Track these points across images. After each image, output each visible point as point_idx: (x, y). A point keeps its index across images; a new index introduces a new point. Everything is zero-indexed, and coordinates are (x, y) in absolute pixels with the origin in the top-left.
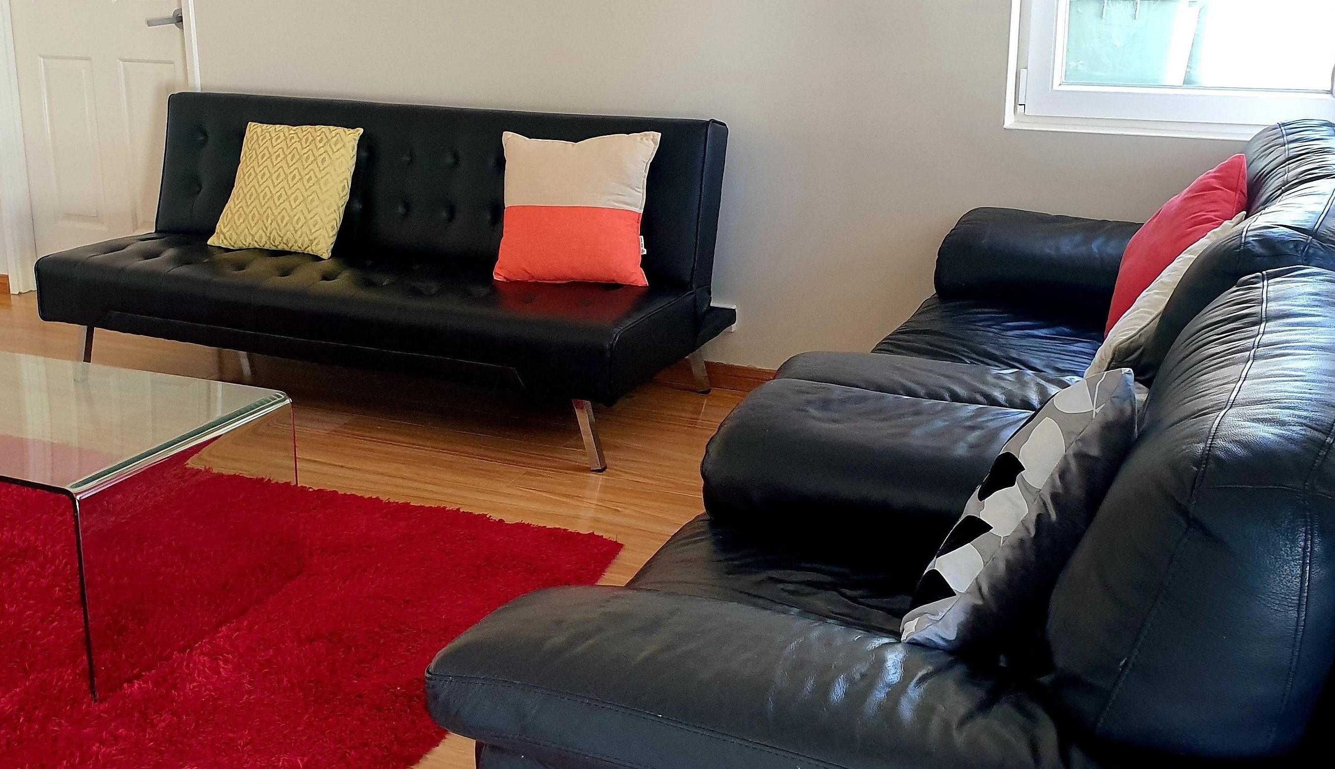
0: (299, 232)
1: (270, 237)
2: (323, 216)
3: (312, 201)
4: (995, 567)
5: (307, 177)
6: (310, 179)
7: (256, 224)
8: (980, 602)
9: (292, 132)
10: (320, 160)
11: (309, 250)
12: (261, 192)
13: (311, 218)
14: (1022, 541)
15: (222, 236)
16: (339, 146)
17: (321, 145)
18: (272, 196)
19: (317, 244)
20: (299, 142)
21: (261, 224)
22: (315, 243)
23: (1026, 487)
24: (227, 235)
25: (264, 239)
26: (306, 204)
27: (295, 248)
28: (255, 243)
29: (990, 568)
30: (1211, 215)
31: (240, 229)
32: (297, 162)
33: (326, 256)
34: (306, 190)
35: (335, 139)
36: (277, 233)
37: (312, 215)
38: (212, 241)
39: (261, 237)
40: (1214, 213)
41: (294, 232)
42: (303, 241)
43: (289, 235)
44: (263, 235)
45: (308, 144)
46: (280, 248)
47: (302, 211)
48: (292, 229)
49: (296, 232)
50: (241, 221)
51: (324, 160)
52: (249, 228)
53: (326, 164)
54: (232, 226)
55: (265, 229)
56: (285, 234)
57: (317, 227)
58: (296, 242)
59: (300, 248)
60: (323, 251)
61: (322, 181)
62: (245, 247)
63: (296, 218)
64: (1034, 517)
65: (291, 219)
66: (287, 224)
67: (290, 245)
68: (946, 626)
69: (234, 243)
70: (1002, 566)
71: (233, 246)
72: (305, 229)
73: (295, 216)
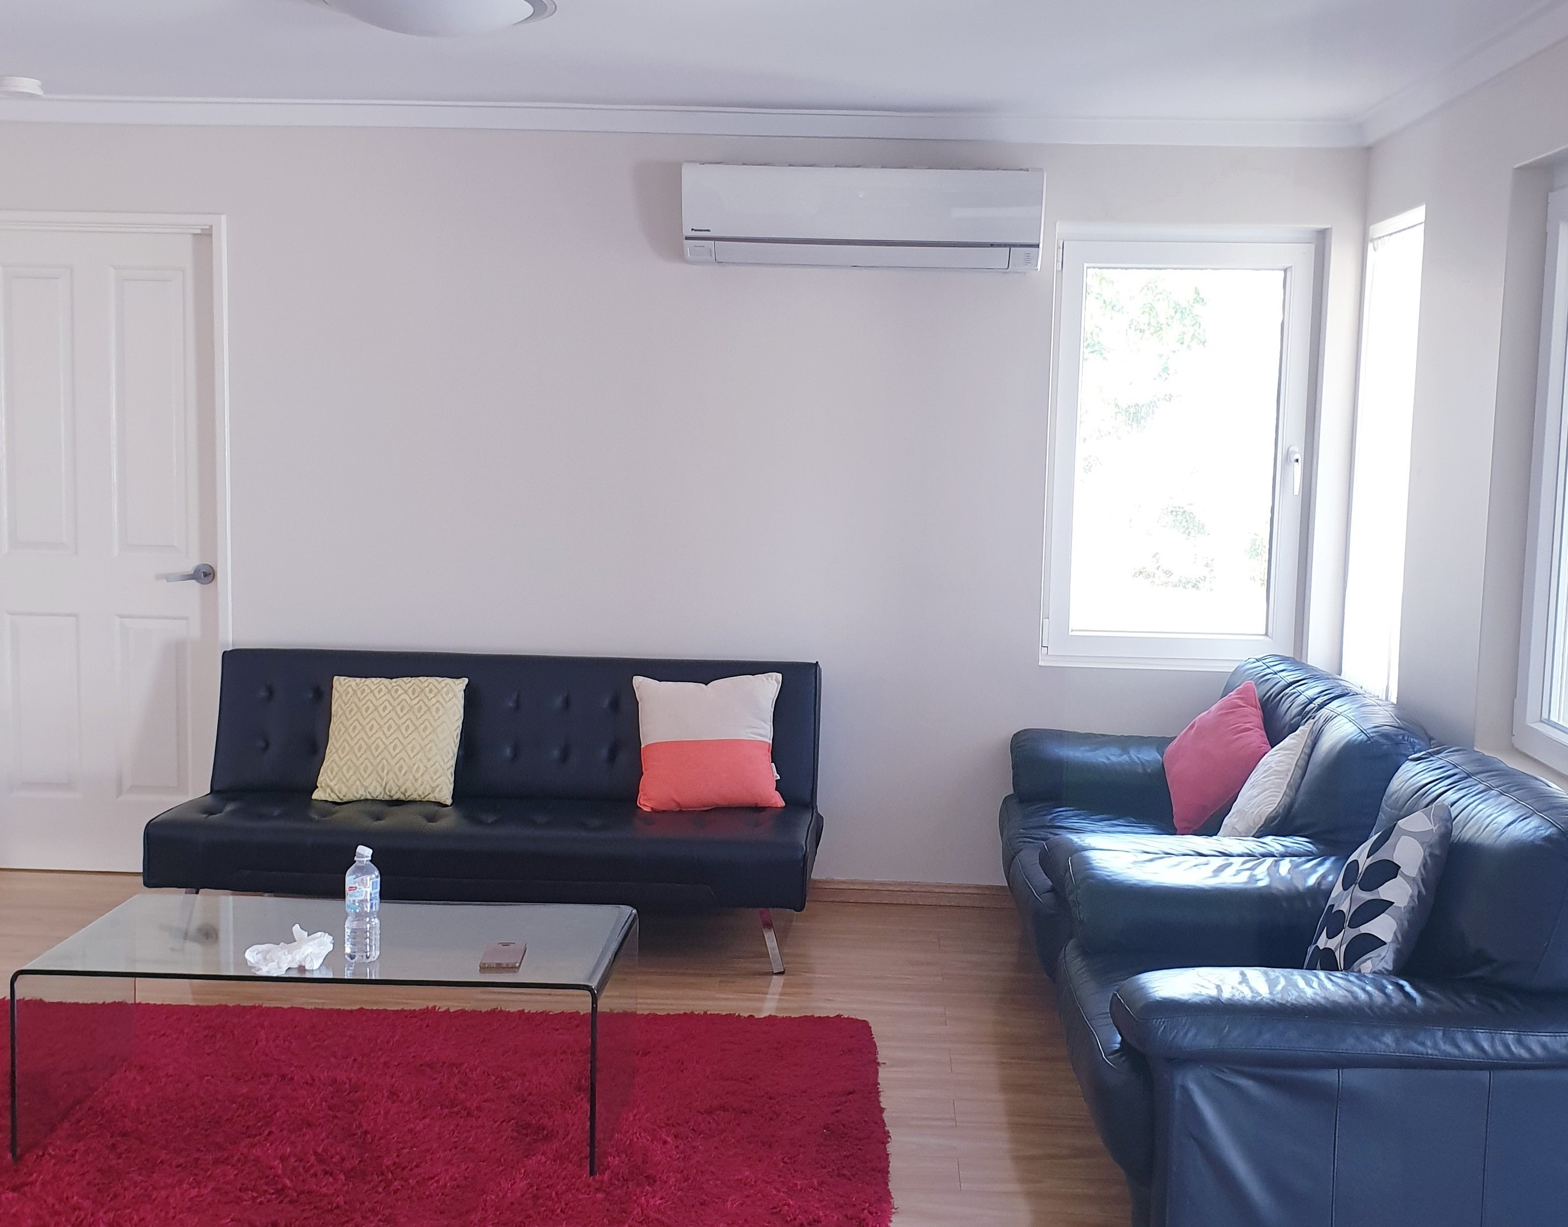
0: (420, 780)
1: (385, 788)
2: (442, 763)
3: (430, 749)
4: (1403, 925)
5: (423, 726)
6: (426, 728)
7: (369, 776)
8: (1399, 947)
9: (394, 684)
10: (433, 710)
11: (431, 798)
12: (372, 744)
13: (432, 766)
14: (1413, 908)
15: (328, 790)
16: (451, 695)
17: (432, 695)
18: (386, 747)
19: (440, 791)
20: (405, 693)
21: (374, 775)
22: (438, 790)
23: (1405, 877)
24: (336, 788)
25: (379, 790)
26: (424, 752)
27: (415, 796)
28: (368, 795)
29: (1400, 925)
30: (1248, 726)
31: (351, 782)
32: (408, 712)
33: (449, 802)
34: (423, 740)
35: (445, 689)
36: (394, 782)
37: (432, 762)
38: (317, 795)
39: (376, 788)
40: (1251, 724)
41: (413, 781)
42: (425, 788)
43: (408, 784)
44: (378, 786)
45: (416, 695)
46: (395, 797)
47: (420, 760)
48: (411, 777)
49: (416, 780)
50: (351, 773)
51: (438, 709)
52: (361, 779)
53: (441, 713)
54: (340, 779)
55: (380, 781)
56: (404, 783)
57: (438, 775)
58: (416, 790)
59: (419, 796)
60: (446, 797)
61: (439, 730)
62: (355, 799)
63: (415, 767)
64: (1416, 893)
65: (410, 768)
66: (405, 773)
67: (407, 795)
68: (1387, 963)
69: (344, 796)
70: (1406, 923)
71: (341, 800)
72: (426, 777)
73: (414, 765)
